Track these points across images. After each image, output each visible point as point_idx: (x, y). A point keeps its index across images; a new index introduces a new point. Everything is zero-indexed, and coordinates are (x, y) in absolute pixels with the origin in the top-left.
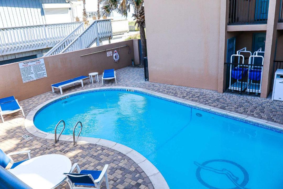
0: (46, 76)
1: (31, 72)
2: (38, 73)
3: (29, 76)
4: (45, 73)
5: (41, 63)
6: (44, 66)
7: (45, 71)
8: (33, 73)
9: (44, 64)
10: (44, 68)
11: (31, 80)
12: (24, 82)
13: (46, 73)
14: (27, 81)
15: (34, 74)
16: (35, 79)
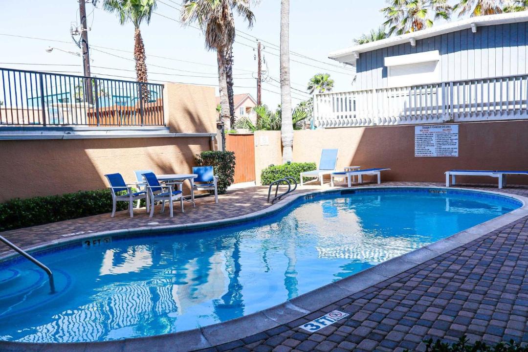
0: (456, 155)
1: (432, 142)
2: (443, 147)
3: (427, 148)
4: (454, 150)
5: (452, 132)
6: (457, 137)
7: (457, 146)
8: (434, 146)
9: (458, 135)
10: (454, 141)
11: (429, 155)
12: (416, 155)
13: (457, 150)
14: (421, 155)
15: (436, 147)
16: (435, 155)
